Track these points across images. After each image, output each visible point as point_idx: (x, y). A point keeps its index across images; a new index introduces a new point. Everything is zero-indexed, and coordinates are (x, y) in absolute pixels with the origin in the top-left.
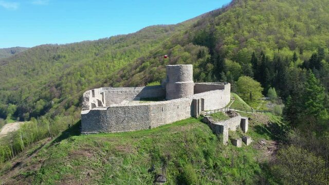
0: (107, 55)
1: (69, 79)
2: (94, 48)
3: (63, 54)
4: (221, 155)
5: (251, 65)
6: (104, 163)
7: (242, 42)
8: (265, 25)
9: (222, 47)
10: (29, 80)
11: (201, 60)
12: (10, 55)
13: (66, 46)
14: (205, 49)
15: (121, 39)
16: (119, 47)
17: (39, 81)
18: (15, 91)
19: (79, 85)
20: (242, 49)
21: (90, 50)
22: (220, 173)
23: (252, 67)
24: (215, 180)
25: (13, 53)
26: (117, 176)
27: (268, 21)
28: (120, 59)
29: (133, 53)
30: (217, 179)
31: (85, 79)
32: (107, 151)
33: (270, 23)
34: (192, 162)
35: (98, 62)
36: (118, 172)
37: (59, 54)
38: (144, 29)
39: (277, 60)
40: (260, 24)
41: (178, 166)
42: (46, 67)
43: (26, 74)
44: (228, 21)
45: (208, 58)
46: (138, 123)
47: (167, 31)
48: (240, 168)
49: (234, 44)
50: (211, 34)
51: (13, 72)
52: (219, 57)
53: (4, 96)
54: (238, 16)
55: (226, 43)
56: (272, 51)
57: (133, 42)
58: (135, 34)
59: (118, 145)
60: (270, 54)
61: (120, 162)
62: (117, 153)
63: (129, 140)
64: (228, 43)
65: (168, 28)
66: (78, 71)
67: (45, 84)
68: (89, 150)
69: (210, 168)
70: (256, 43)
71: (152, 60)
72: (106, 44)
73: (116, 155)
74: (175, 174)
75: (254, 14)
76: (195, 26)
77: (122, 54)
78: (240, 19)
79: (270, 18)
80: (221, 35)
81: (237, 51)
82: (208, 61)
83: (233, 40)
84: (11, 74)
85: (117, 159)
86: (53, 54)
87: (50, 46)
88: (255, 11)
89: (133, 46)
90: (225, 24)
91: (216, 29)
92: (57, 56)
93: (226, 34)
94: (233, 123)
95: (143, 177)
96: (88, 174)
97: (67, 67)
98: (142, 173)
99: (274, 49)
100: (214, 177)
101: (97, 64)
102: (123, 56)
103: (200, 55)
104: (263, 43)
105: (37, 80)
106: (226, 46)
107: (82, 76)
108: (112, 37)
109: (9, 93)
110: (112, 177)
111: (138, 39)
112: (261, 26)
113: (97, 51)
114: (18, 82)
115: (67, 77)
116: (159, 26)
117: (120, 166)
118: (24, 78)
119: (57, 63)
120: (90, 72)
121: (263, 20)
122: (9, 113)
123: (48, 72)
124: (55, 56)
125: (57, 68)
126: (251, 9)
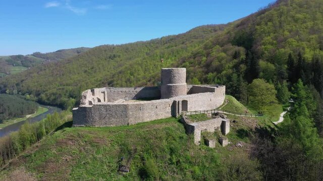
0: (155, 55)
1: (120, 77)
2: (146, 48)
3: (118, 54)
4: (188, 153)
5: (286, 66)
6: (80, 151)
7: (281, 42)
8: (310, 24)
9: (259, 48)
10: (88, 77)
11: (236, 61)
12: (77, 54)
13: (121, 46)
14: (242, 50)
15: (171, 40)
16: (168, 47)
17: (95, 78)
18: (75, 87)
19: (128, 83)
20: (278, 49)
21: (143, 50)
22: (181, 170)
23: (287, 69)
24: (175, 175)
25: (78, 53)
26: (88, 163)
27: (314, 19)
28: (167, 59)
29: (180, 53)
30: (177, 174)
31: (134, 77)
32: (86, 142)
33: (316, 22)
34: (156, 157)
35: (147, 62)
36: (89, 160)
37: (114, 54)
38: (194, 30)
39: (315, 61)
40: (305, 22)
41: (143, 159)
42: (103, 66)
43: (86, 71)
44: (270, 20)
45: (242, 59)
46: (118, 120)
47: (215, 31)
48: (205, 166)
49: (272, 44)
50: (251, 34)
51: (75, 70)
52: (253, 58)
53: (67, 91)
54: (281, 15)
55: (264, 44)
56: (312, 52)
57: (181, 42)
58: (184, 35)
59: (96, 138)
60: (308, 55)
61: (93, 152)
62: (93, 144)
63: (106, 134)
64: (266, 44)
65: (217, 28)
66: (128, 70)
67: (100, 81)
68: (72, 140)
69: (172, 163)
70: (295, 43)
71: (192, 60)
72: (157, 45)
73: (92, 146)
74: (139, 166)
75: (299, 12)
76: (238, 26)
77: (170, 54)
78: (283, 18)
79: (317, 16)
80: (260, 35)
81: (274, 51)
82: (242, 62)
83: (271, 40)
84: (74, 71)
85: (91, 149)
86: (109, 54)
87: (107, 46)
88: (301, 9)
89: (181, 46)
90: (266, 24)
91: (256, 30)
92: (112, 56)
93: (266, 34)
94: (210, 124)
95: (109, 166)
96: (66, 160)
97: (120, 66)
98: (109, 163)
99: (314, 49)
100: (174, 172)
101: (145, 63)
102: (170, 56)
103: (236, 55)
104: (304, 43)
105: (94, 77)
106: (263, 46)
107: (132, 74)
108: (163, 37)
109: (70, 88)
110: (84, 163)
111: (186, 40)
112: (305, 25)
113: (149, 51)
114: (79, 79)
115: (119, 75)
116: (208, 26)
117: (92, 155)
118: (84, 75)
119: (112, 62)
120: (138, 71)
121: (309, 19)
122: (69, 106)
123: (105, 70)
124: (111, 55)
125: (112, 67)
126: (297, 7)
